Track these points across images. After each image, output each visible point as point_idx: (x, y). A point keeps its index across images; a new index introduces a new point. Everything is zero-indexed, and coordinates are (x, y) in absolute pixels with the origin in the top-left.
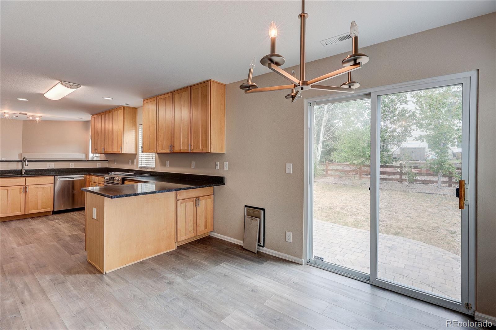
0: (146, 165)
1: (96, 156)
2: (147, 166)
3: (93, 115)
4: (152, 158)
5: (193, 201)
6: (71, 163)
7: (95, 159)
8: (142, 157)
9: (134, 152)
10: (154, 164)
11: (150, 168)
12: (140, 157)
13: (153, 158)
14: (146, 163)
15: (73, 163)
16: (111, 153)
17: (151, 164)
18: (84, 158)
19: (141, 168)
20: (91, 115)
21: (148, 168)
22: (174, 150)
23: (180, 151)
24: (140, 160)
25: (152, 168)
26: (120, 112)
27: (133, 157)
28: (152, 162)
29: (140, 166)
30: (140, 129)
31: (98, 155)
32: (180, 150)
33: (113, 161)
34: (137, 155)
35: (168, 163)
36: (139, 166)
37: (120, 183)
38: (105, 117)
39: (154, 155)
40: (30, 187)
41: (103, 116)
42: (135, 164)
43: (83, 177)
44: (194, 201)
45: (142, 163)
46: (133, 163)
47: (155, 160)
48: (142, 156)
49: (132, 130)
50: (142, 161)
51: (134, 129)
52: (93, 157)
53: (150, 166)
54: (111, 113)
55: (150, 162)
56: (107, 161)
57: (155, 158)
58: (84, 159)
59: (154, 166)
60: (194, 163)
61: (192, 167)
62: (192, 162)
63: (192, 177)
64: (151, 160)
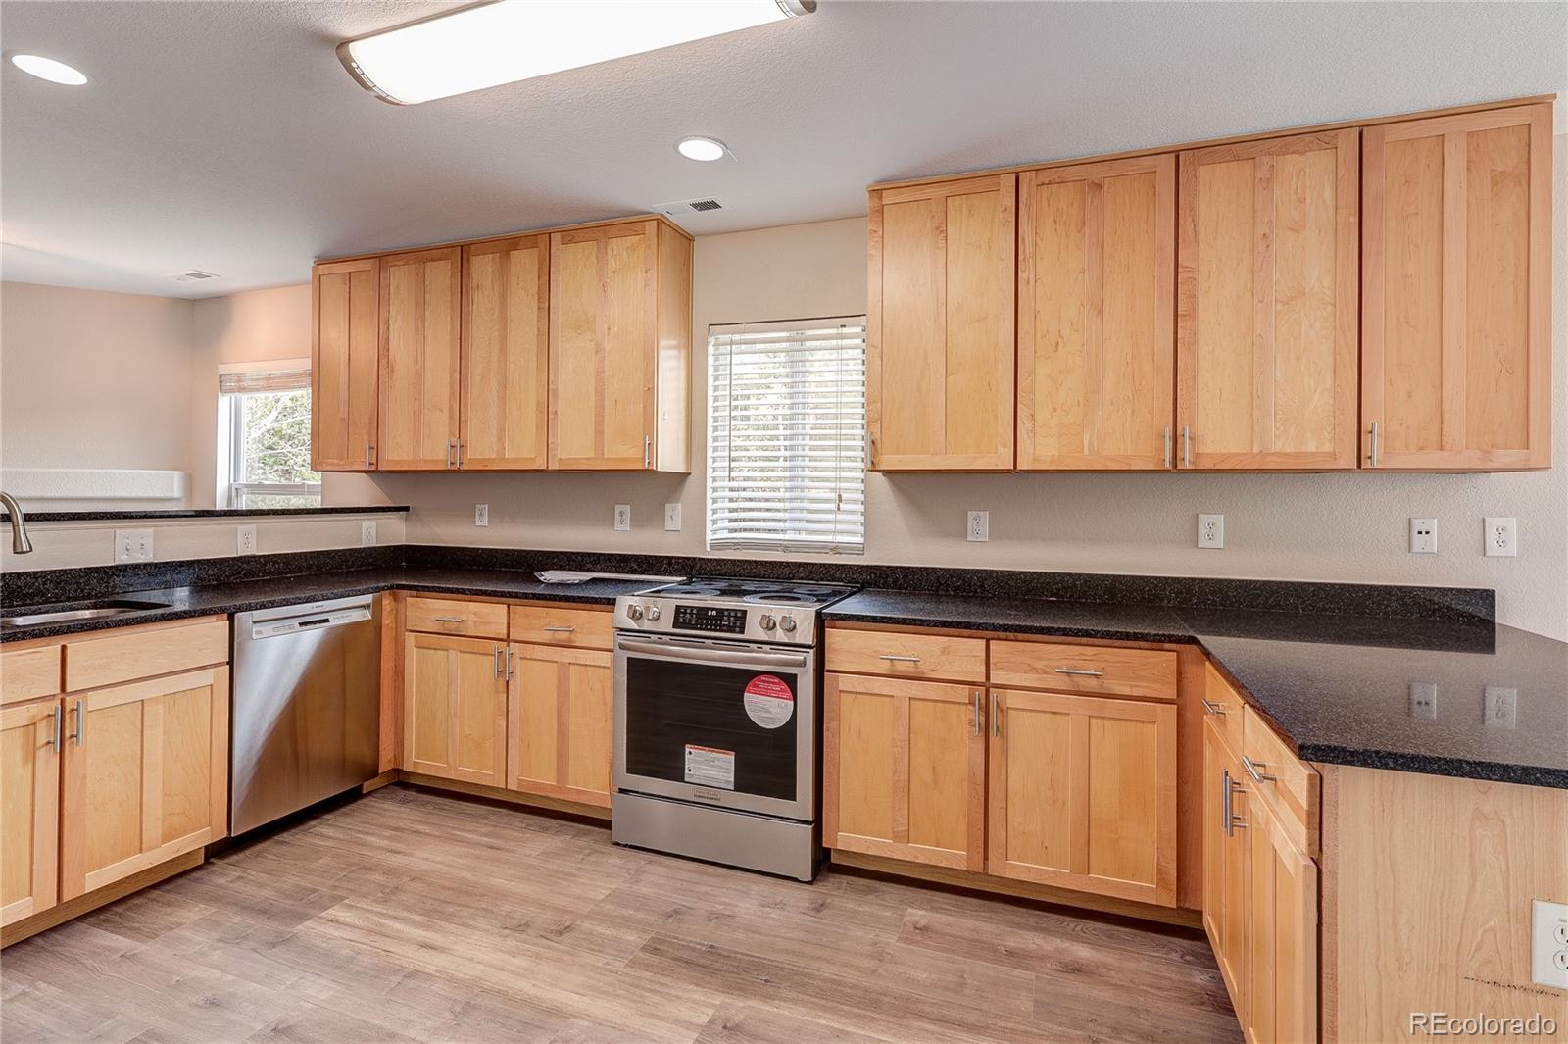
3: (331, 260)
4: (831, 495)
8: (734, 490)
10: (856, 527)
11: (820, 548)
12: (722, 493)
13: (849, 496)
17: (831, 526)
19: (717, 545)
21: (794, 547)
24: (714, 505)
25: (836, 548)
28: (828, 517)
29: (723, 535)
34: (691, 477)
35: (981, 520)
38: (461, 275)
39: (855, 484)
40: (93, 700)
42: (674, 526)
45: (731, 521)
46: (649, 519)
47: (860, 507)
48: (732, 484)
50: (736, 511)
52: (234, 493)
55: (818, 517)
56: (406, 509)
59: (859, 539)
60: (1220, 520)
61: (1203, 542)
62: (1204, 519)
63: (1214, 593)
64: (833, 506)
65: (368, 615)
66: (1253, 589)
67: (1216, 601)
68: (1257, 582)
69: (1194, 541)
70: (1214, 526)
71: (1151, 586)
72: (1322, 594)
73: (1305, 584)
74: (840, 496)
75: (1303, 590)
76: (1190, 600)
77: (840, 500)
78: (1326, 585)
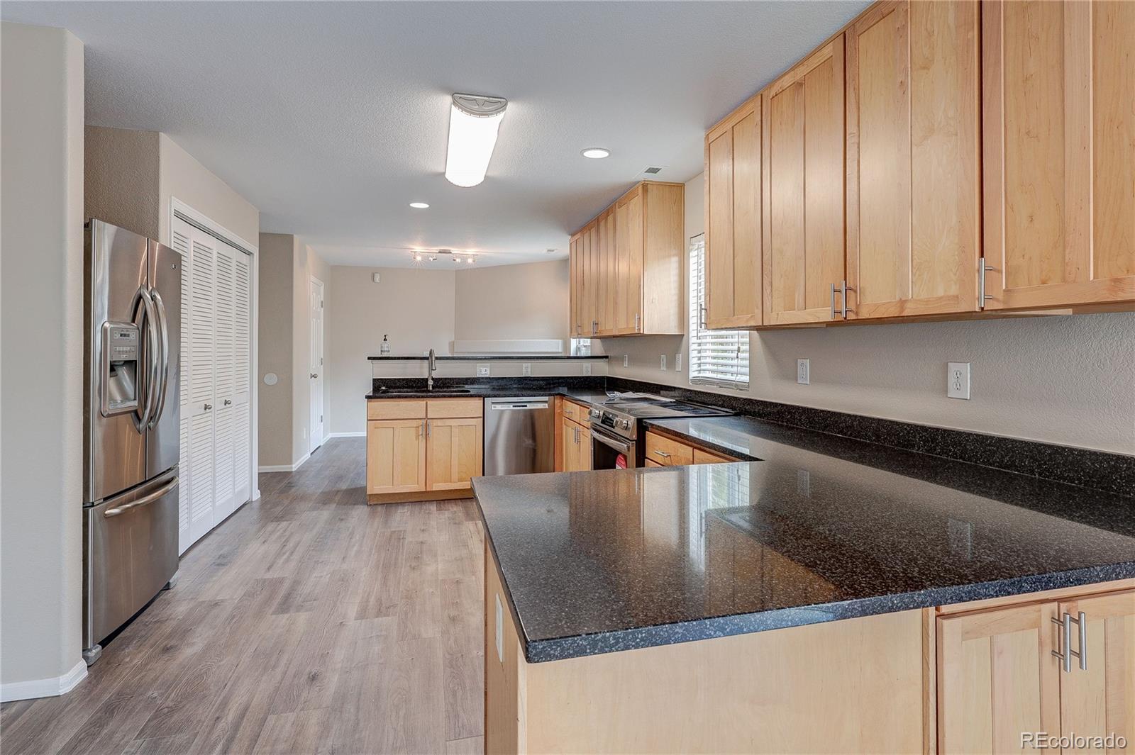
0: (713, 371)
1: (585, 346)
2: (720, 376)
3: (573, 235)
4: (735, 347)
5: (1037, 624)
6: (524, 365)
7: (583, 353)
8: (699, 344)
9: (674, 330)
10: (747, 370)
11: (730, 384)
12: (695, 347)
13: (743, 348)
14: (715, 368)
15: (530, 364)
16: (614, 337)
17: (735, 369)
18: (560, 351)
19: (697, 381)
20: (570, 237)
21: (721, 383)
22: (858, 306)
23: (902, 309)
24: (693, 354)
25: (737, 385)
26: (636, 204)
27: (672, 344)
28: (735, 362)
29: (696, 374)
30: (693, 253)
31: (588, 342)
32: (903, 303)
33: (620, 359)
34: (685, 337)
35: (805, 366)
36: (693, 374)
37: (631, 435)
38: (598, 231)
39: (742, 339)
40: (436, 423)
41: (593, 231)
42: (679, 368)
43: (546, 402)
44: (1046, 623)
45: (699, 365)
46: (671, 364)
47: (747, 355)
48: (699, 341)
49: (670, 256)
50: (699, 359)
51: (674, 255)
52: (578, 349)
53: (729, 377)
54: (610, 218)
55: (730, 362)
56: (607, 357)
57: (747, 347)
58: (561, 353)
59: (746, 379)
60: (966, 369)
61: (952, 393)
62: (953, 367)
63: (954, 445)
64: (734, 355)
65: (546, 406)
66: (989, 445)
67: (956, 454)
68: (992, 438)
69: (945, 390)
70: (962, 376)
71: (906, 432)
72: (1060, 460)
73: (1041, 445)
74: (739, 348)
75: (1039, 452)
76: (935, 450)
77: (739, 351)
78: (1064, 449)
